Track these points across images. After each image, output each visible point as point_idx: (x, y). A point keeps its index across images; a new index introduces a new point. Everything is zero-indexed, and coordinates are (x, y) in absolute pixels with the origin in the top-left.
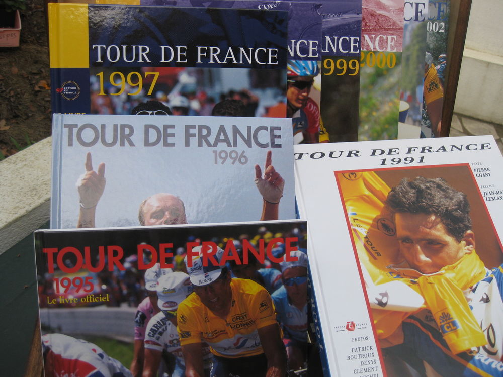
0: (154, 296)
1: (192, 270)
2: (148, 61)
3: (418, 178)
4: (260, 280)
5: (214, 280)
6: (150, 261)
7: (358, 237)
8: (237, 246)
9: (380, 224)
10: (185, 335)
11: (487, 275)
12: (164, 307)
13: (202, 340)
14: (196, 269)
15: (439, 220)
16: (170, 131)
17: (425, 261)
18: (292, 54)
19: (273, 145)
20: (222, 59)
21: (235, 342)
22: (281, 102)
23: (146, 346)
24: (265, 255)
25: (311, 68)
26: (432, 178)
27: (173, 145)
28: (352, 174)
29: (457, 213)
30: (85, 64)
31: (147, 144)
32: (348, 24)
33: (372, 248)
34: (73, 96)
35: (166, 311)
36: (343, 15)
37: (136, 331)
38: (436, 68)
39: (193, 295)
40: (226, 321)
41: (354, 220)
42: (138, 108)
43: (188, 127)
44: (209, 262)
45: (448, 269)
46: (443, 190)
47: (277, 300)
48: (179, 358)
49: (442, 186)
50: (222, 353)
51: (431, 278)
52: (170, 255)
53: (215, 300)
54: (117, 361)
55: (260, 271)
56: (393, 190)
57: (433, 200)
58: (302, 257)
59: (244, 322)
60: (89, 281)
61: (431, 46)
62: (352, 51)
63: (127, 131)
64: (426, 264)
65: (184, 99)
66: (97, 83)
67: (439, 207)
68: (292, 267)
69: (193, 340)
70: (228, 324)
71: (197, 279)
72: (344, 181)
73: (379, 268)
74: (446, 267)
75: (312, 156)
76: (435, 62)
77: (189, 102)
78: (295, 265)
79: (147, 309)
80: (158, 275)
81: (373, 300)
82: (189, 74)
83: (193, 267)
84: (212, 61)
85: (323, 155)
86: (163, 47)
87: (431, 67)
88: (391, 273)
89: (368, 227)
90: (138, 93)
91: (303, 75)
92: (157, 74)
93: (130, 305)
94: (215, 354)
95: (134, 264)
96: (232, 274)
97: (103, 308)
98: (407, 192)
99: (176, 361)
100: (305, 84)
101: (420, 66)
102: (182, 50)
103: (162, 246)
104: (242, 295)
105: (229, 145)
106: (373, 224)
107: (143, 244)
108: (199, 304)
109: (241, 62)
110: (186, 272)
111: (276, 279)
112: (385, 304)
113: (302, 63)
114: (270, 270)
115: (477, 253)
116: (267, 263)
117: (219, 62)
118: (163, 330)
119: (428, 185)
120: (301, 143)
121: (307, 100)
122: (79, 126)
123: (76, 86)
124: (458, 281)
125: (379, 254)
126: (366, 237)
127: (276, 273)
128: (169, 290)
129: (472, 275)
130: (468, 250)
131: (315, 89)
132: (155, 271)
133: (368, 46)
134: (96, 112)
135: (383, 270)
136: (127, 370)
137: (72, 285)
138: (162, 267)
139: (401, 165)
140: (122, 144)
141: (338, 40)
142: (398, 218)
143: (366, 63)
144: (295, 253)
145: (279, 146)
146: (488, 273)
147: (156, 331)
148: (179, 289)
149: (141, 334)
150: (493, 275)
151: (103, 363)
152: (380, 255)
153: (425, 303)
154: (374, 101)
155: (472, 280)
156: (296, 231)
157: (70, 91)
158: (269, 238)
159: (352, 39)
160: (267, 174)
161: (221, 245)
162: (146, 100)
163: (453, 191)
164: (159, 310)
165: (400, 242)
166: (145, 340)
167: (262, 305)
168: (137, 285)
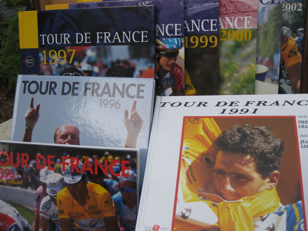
0: (44, 185)
1: (65, 173)
2: (69, 43)
3: (247, 125)
4: (105, 185)
5: (78, 181)
6: (43, 164)
7: (184, 165)
8: (91, 162)
9: (204, 158)
10: (61, 212)
11: (280, 209)
12: (50, 193)
13: (71, 217)
14: (67, 173)
15: (253, 159)
16: (76, 86)
17: (230, 190)
18: (163, 34)
19: (138, 97)
20: (111, 40)
21: (90, 222)
22: (151, 67)
23: (41, 214)
24: (109, 170)
25: (177, 43)
26: (258, 126)
27: (77, 94)
28: (196, 119)
29: (270, 156)
30: (36, 46)
31: (63, 94)
32: (208, 10)
33: (191, 175)
34: (31, 64)
35: (51, 196)
36: (204, 4)
37: (35, 205)
38: (294, 39)
39: (66, 189)
40: (84, 208)
41: (186, 152)
42: (64, 71)
43: (87, 84)
44: (75, 170)
45: (247, 199)
46: (265, 136)
47: (116, 200)
48: (58, 225)
49: (265, 133)
50: (83, 228)
51: (230, 204)
52: (53, 162)
53: (78, 194)
54: (26, 220)
55: (105, 180)
56: (224, 133)
57: (254, 143)
58: (132, 175)
59: (95, 211)
60: (13, 171)
61: (290, 22)
62: (212, 30)
63: (53, 85)
64: (230, 192)
65: (89, 66)
66: (43, 57)
67: (257, 149)
68: (126, 180)
69: (65, 216)
70: (85, 211)
71: (68, 179)
72: (189, 124)
73: (192, 190)
74: (245, 198)
75: (172, 105)
76: (294, 35)
77: (93, 68)
78: (128, 180)
79: (41, 193)
80: (47, 173)
81: (178, 213)
82: (92, 50)
83: (66, 172)
84: (105, 42)
85: (180, 104)
86: (77, 34)
87: (290, 39)
88: (199, 195)
89: (194, 159)
90: (64, 62)
91: (171, 48)
92: (74, 51)
93: (32, 189)
94: (79, 228)
95: (35, 165)
96: (88, 180)
97: (19, 188)
98: (234, 135)
99: (56, 227)
100: (173, 54)
101: (277, 39)
102: (88, 35)
103: (49, 157)
104: (94, 193)
105: (110, 96)
106: (198, 157)
107: (39, 154)
108: (69, 195)
109: (124, 41)
110: (61, 173)
111: (115, 187)
112: (187, 217)
113: (170, 40)
114: (111, 180)
115: (277, 189)
116: (110, 176)
117: (110, 42)
118: (49, 206)
119: (253, 131)
120: (171, 95)
121: (174, 66)
122: (29, 82)
123: (32, 59)
124: (251, 210)
125: (195, 180)
126: (190, 166)
127: (115, 183)
128: (52, 183)
129: (266, 207)
130: (270, 186)
131: (180, 57)
132: (45, 171)
133: (229, 25)
135: (195, 192)
136: (31, 226)
137: (4, 173)
138: (49, 169)
139: (237, 114)
140: (50, 93)
141: (201, 22)
142: (220, 154)
143: (227, 38)
144: (128, 172)
145: (142, 97)
146: (281, 208)
147: (46, 207)
148: (58, 184)
149: (38, 207)
150: (285, 210)
151: (19, 219)
152: (196, 181)
153: (218, 222)
154: (234, 65)
155: (264, 211)
156: (129, 156)
157: (29, 61)
158: (111, 159)
159: (212, 21)
160: (132, 116)
161: (82, 160)
162: (68, 67)
163: (274, 137)
164: (47, 195)
165: (215, 173)
166: (40, 211)
167: (106, 202)
168: (36, 178)
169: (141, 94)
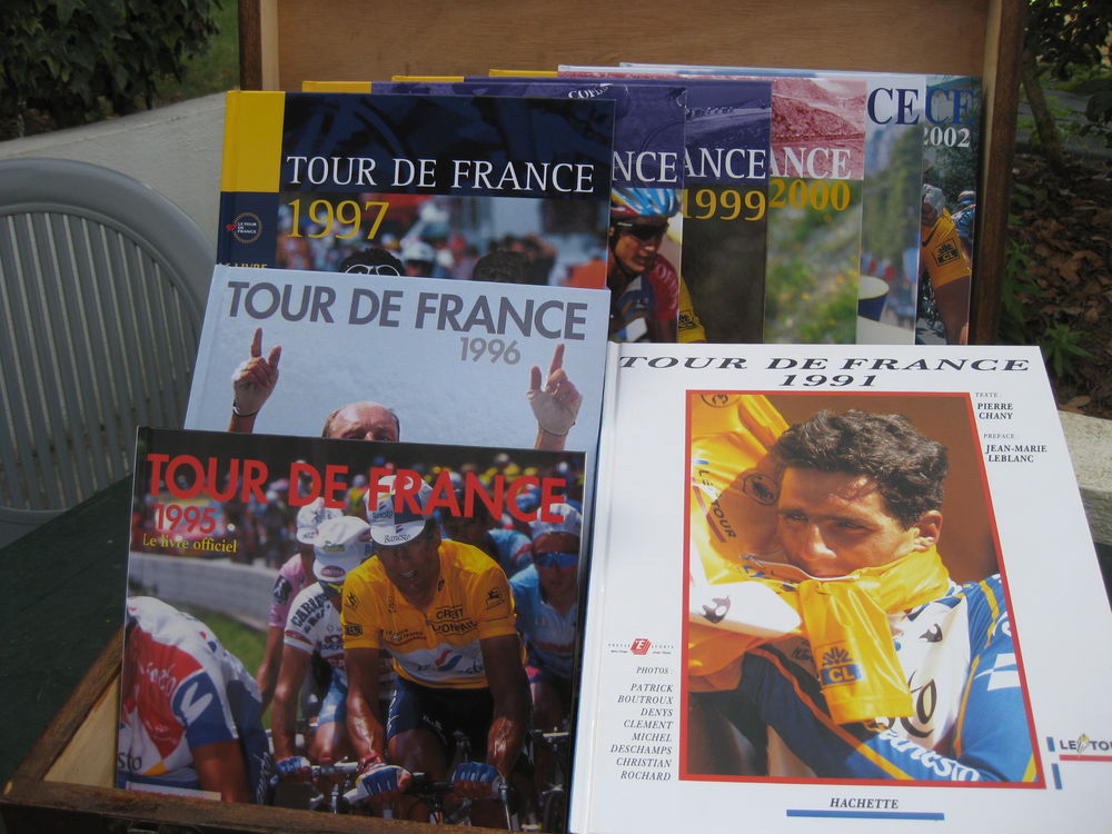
0: (308, 553)
1: (376, 517)
2: (372, 183)
3: (852, 411)
4: (492, 548)
5: (413, 537)
6: (308, 492)
7: (700, 500)
8: (455, 483)
9: (749, 484)
10: (353, 630)
11: (950, 594)
12: (324, 575)
13: (381, 644)
14: (382, 515)
15: (874, 486)
16: (394, 301)
17: (823, 554)
18: (628, 177)
19: (569, 335)
20: (494, 180)
21: (439, 656)
22: (597, 259)
23: (287, 640)
24: (505, 504)
25: (663, 202)
26: (881, 413)
27: (395, 324)
28: (720, 397)
29: (917, 478)
30: (272, 185)
31: (354, 319)
32: (745, 126)
33: (721, 522)
34: (252, 236)
36: (735, 110)
37: (273, 611)
38: (953, 217)
39: (373, 561)
40: (426, 616)
41: (701, 472)
42: (350, 260)
43: (424, 297)
44: (406, 507)
45: (868, 574)
46: (899, 436)
47: (519, 589)
48: (338, 671)
49: (898, 429)
50: (414, 673)
51: (828, 585)
52: (341, 486)
53: (409, 574)
54: (237, 659)
55: (493, 532)
56: (795, 428)
57: (872, 451)
58: (571, 517)
59: (457, 622)
60: (210, 514)
61: (942, 174)
62: (752, 175)
63: (324, 297)
64: (825, 560)
65: (426, 248)
66: (289, 218)
67: (881, 464)
68: (552, 533)
69: (365, 642)
70: (428, 623)
71: (383, 534)
72: (701, 408)
73: (726, 555)
74: (864, 570)
75: (652, 363)
76: (952, 205)
77: (435, 253)
78: (557, 530)
79: (295, 576)
80: (319, 518)
81: (696, 608)
82: (438, 206)
83: (378, 511)
84: (477, 186)
85: (674, 362)
86: (397, 161)
87: (943, 216)
88: (746, 568)
89: (724, 486)
90: (352, 235)
91: (647, 213)
92: (385, 205)
93: (268, 565)
95: (283, 494)
96: (443, 533)
97: (225, 564)
98: (822, 434)
99: (333, 676)
100: (653, 229)
101: (911, 210)
102: (428, 166)
103: (331, 470)
104: (457, 571)
105: (491, 330)
106: (736, 481)
107: (300, 462)
108: (382, 578)
109: (528, 188)
110: (364, 517)
111: (521, 551)
112: (721, 618)
113: (646, 192)
114: (510, 532)
115: (939, 551)
116: (507, 520)
117: (489, 186)
118: (318, 615)
119: (869, 424)
120: (640, 340)
121: (655, 259)
122: (251, 286)
123: (255, 221)
124: (882, 597)
125: (731, 533)
126: (716, 503)
127: (522, 540)
128: (334, 546)
129: (917, 590)
130: (922, 544)
131: (670, 239)
132: (314, 510)
133: (792, 168)
134: (284, 265)
135: (735, 560)
136: (251, 678)
137: (183, 519)
138: (328, 504)
139: (825, 387)
140: (314, 318)
141: (724, 154)
142: (790, 477)
143: (787, 201)
144: (560, 508)
145: (581, 337)
146: (953, 589)
147: (307, 616)
148: (351, 546)
149: (281, 617)
150: (962, 594)
151: (215, 659)
152: (735, 535)
153: (803, 626)
154: (805, 272)
155: (914, 599)
156: (563, 467)
157: (246, 228)
158: (513, 475)
159: (752, 153)
160: (551, 384)
161: (429, 478)
162: (364, 248)
163: (920, 438)
164: (313, 579)
165: (781, 516)
166: (286, 629)
167: (491, 595)
168: (284, 531)
169: (577, 328)
